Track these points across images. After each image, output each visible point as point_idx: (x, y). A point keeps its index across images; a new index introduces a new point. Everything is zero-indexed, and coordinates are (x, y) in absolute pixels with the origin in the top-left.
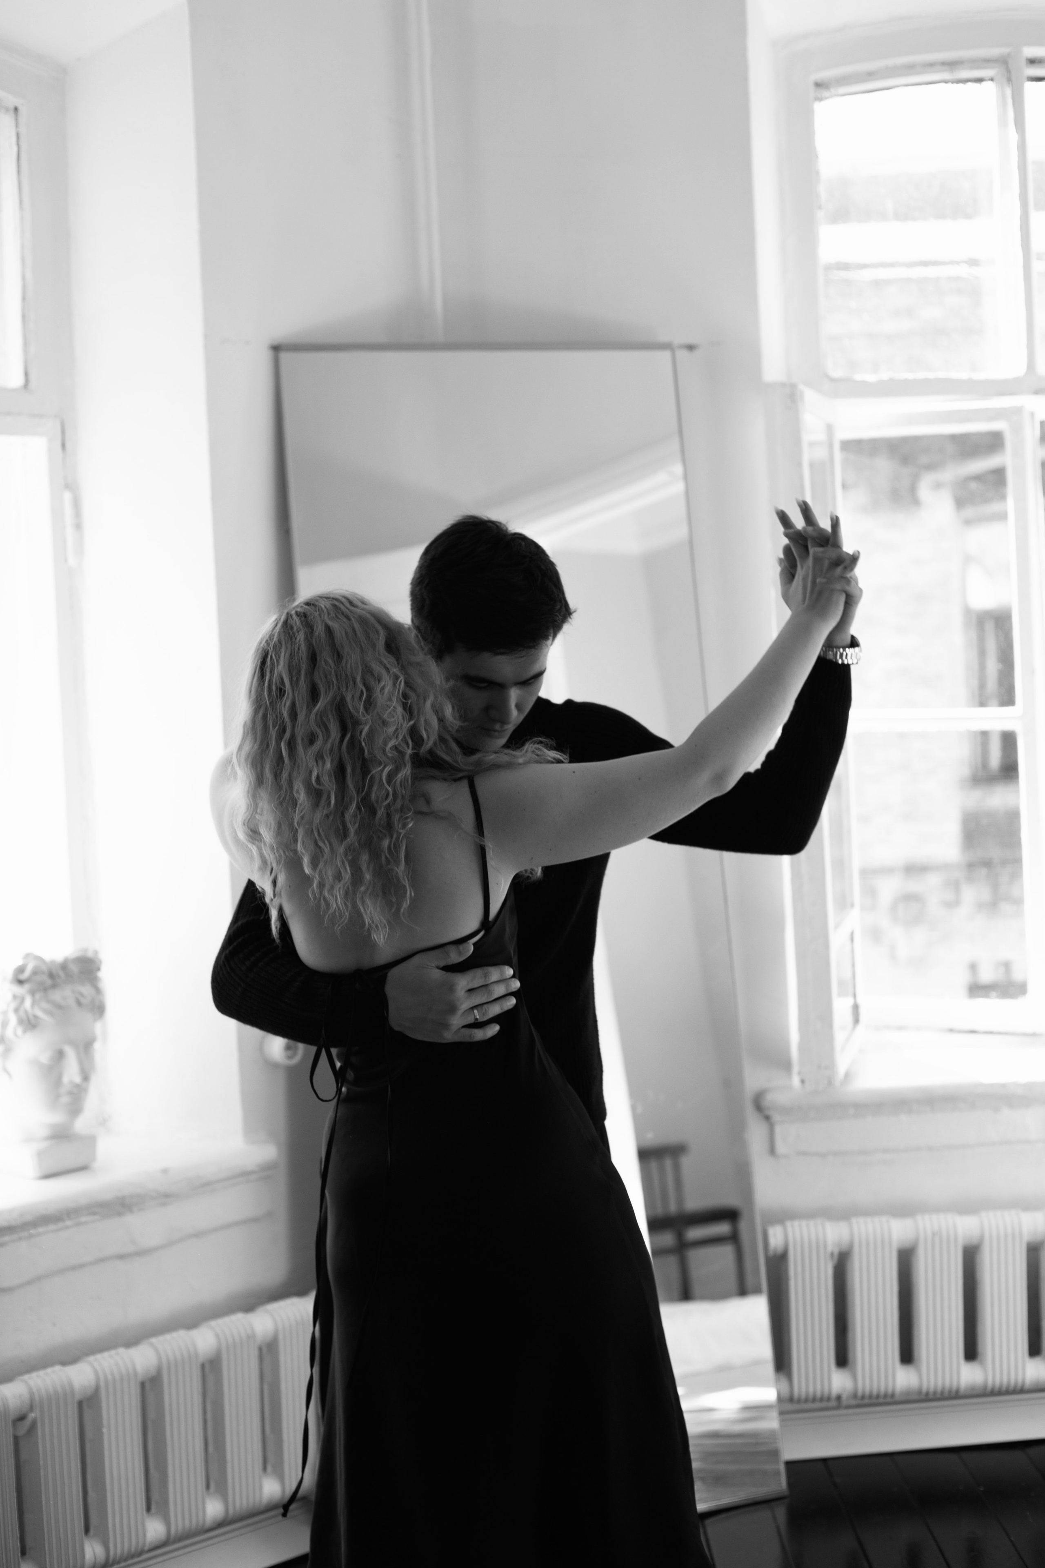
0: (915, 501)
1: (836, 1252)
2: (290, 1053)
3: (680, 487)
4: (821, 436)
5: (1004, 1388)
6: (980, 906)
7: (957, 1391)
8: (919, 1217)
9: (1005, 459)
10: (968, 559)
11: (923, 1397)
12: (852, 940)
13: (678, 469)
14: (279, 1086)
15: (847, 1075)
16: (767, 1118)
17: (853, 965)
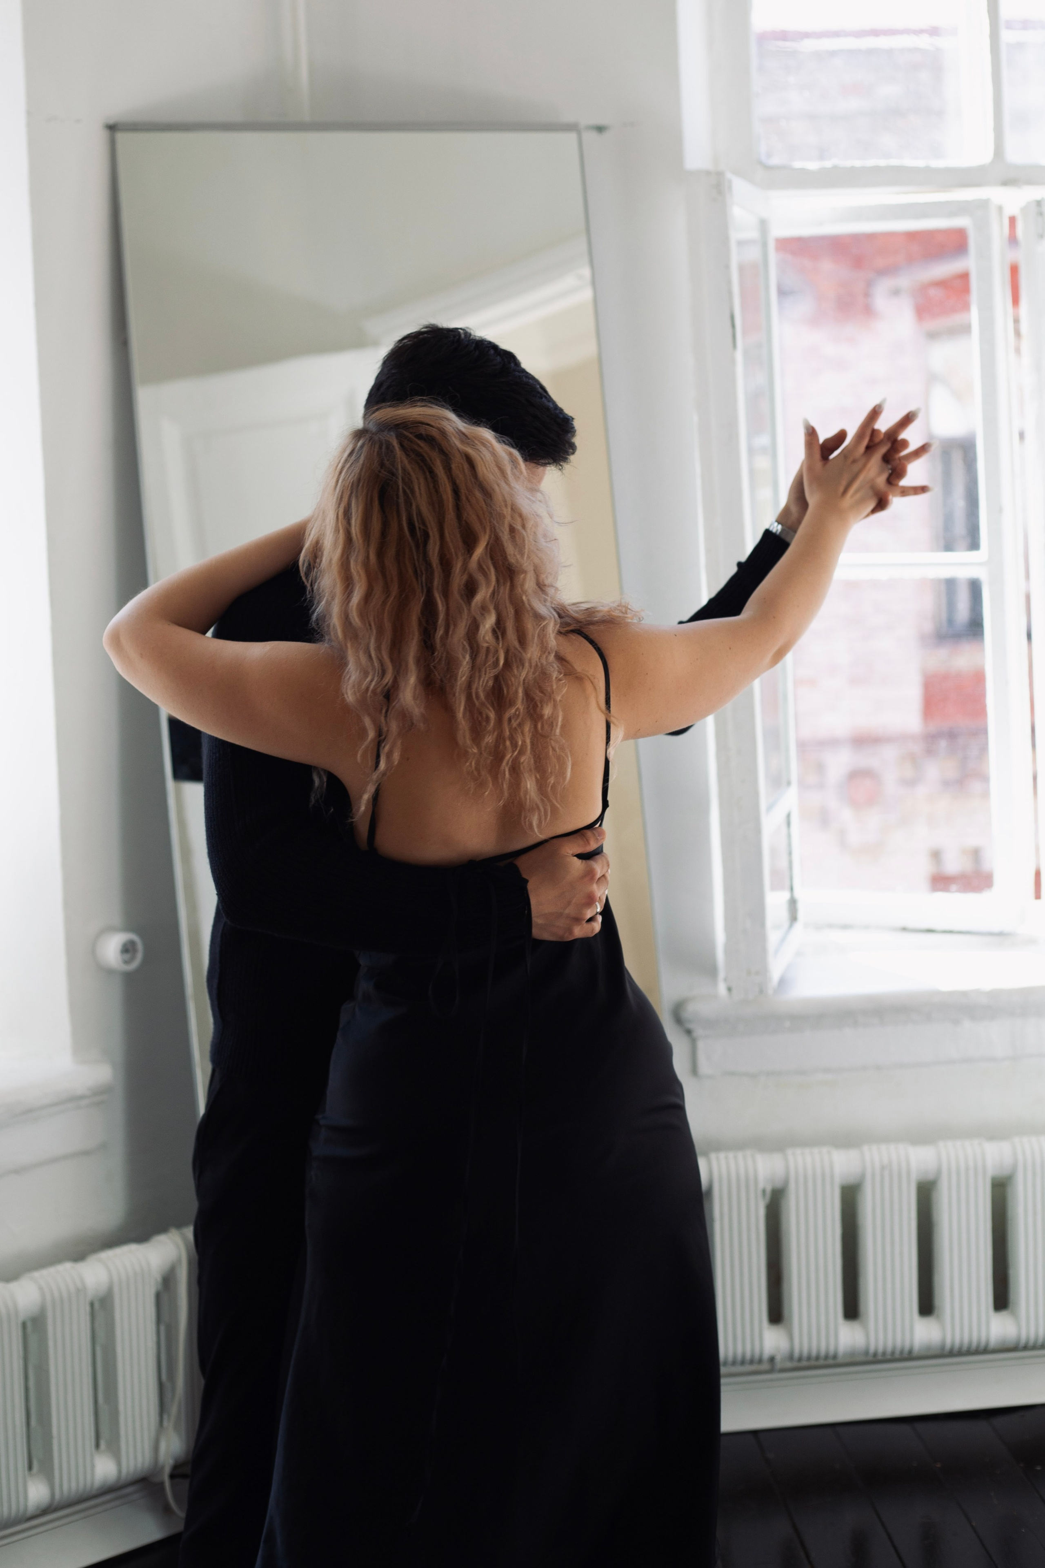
0: (868, 311)
1: (769, 1189)
2: (127, 956)
3: (587, 294)
4: (753, 234)
5: (965, 1348)
6: (946, 784)
7: (910, 1352)
8: (866, 1148)
9: (970, 263)
10: (932, 379)
11: (870, 1358)
12: (789, 824)
13: (586, 272)
14: (115, 995)
15: (782, 981)
16: (689, 1032)
17: (790, 854)
